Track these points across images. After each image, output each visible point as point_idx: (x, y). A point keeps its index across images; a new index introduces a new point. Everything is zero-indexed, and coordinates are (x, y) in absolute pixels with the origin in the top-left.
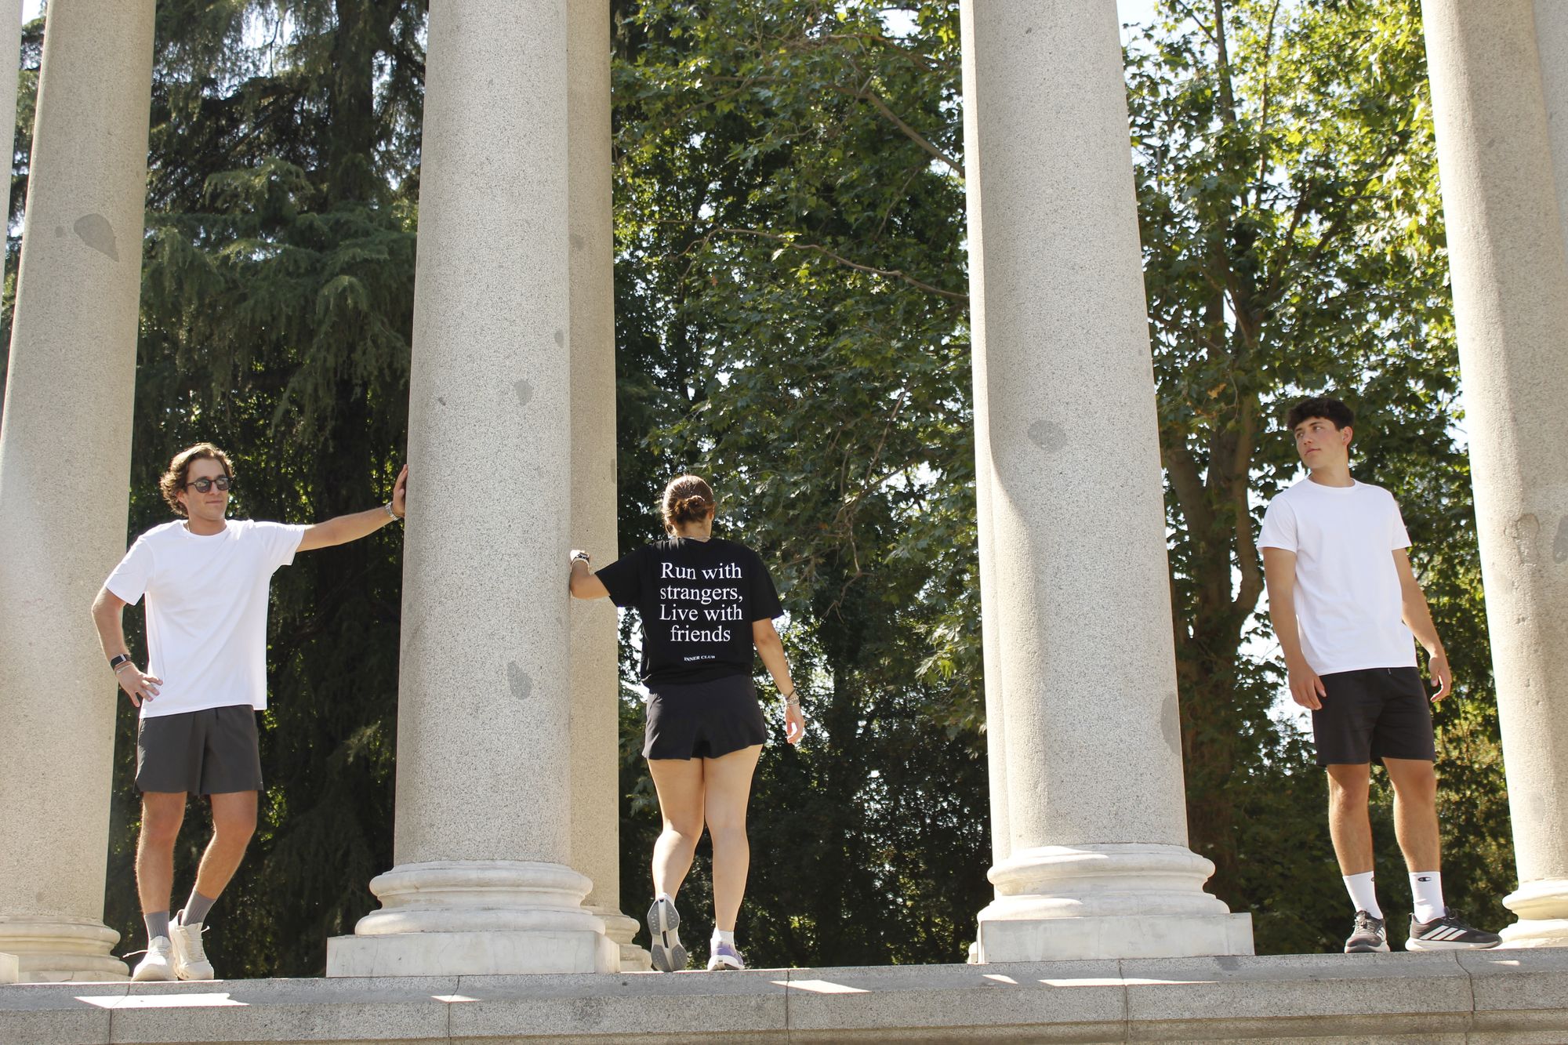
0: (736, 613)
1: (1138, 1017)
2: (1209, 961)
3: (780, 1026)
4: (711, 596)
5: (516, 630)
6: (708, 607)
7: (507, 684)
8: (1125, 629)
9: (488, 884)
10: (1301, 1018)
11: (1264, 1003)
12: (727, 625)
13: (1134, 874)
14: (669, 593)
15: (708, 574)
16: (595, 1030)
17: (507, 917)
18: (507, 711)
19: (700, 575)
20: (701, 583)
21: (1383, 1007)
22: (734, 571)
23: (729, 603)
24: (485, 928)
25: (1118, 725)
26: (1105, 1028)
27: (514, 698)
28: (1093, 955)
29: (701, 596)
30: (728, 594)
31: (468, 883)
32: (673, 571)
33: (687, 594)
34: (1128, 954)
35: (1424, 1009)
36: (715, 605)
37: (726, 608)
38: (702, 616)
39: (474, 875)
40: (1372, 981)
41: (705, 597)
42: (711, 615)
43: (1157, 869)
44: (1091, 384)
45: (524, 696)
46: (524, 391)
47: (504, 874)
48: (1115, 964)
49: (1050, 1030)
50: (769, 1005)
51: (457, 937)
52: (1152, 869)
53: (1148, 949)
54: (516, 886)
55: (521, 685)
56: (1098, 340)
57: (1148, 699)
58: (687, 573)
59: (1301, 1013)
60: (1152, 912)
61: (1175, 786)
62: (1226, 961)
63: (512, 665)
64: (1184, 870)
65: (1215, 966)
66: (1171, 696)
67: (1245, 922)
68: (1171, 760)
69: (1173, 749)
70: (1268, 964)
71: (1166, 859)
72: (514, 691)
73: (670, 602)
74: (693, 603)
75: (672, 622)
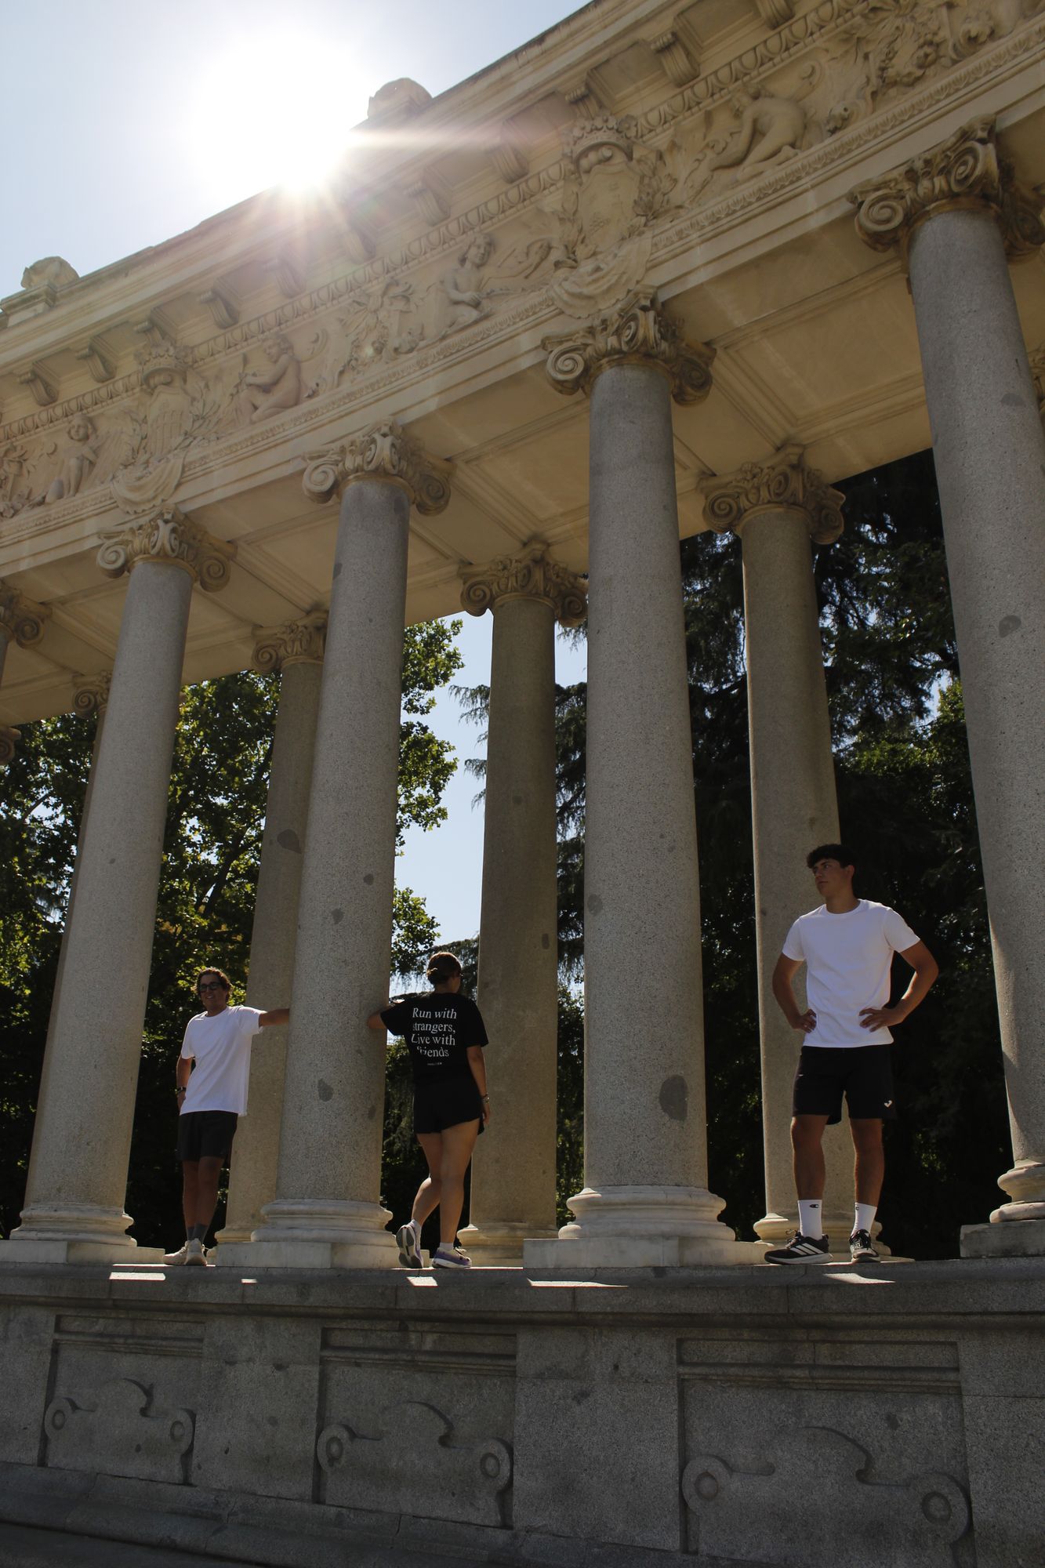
0: (450, 1041)
1: (580, 1310)
2: (649, 1270)
3: (392, 1306)
4: (437, 1029)
5: (326, 1059)
6: (435, 1035)
7: (318, 1092)
8: (632, 1034)
9: (293, 1213)
10: (677, 1314)
11: (655, 1303)
12: (445, 1047)
13: (620, 1207)
14: (417, 1027)
15: (438, 1015)
16: (305, 1304)
17: (297, 1233)
18: (317, 1109)
19: (433, 1015)
20: (433, 1021)
22: (452, 1014)
23: (447, 1034)
24: (285, 1240)
25: (623, 1102)
26: (566, 1316)
27: (321, 1101)
28: (583, 1265)
29: (431, 1028)
30: (447, 1028)
31: (283, 1213)
32: (418, 1013)
33: (425, 1027)
34: (602, 1266)
35: (755, 1311)
36: (439, 1034)
37: (444, 1037)
38: (431, 1040)
39: (285, 1208)
41: (434, 1029)
42: (436, 1040)
43: (636, 1204)
44: (618, 865)
45: (327, 1099)
46: (338, 915)
47: (302, 1207)
48: (593, 1271)
49: (536, 1316)
51: (271, 1244)
52: (630, 1204)
53: (615, 1262)
54: (309, 1214)
55: (326, 1093)
56: (625, 834)
57: (648, 1082)
58: (427, 1014)
59: (677, 1311)
60: (622, 1234)
61: (672, 1143)
62: (659, 1271)
63: (321, 1081)
64: (661, 1204)
65: (652, 1274)
66: (675, 1078)
67: (675, 1243)
68: (668, 1125)
69: (672, 1116)
70: (684, 1273)
71: (641, 1196)
72: (321, 1097)
73: (416, 1032)
74: (427, 1034)
75: (417, 1045)
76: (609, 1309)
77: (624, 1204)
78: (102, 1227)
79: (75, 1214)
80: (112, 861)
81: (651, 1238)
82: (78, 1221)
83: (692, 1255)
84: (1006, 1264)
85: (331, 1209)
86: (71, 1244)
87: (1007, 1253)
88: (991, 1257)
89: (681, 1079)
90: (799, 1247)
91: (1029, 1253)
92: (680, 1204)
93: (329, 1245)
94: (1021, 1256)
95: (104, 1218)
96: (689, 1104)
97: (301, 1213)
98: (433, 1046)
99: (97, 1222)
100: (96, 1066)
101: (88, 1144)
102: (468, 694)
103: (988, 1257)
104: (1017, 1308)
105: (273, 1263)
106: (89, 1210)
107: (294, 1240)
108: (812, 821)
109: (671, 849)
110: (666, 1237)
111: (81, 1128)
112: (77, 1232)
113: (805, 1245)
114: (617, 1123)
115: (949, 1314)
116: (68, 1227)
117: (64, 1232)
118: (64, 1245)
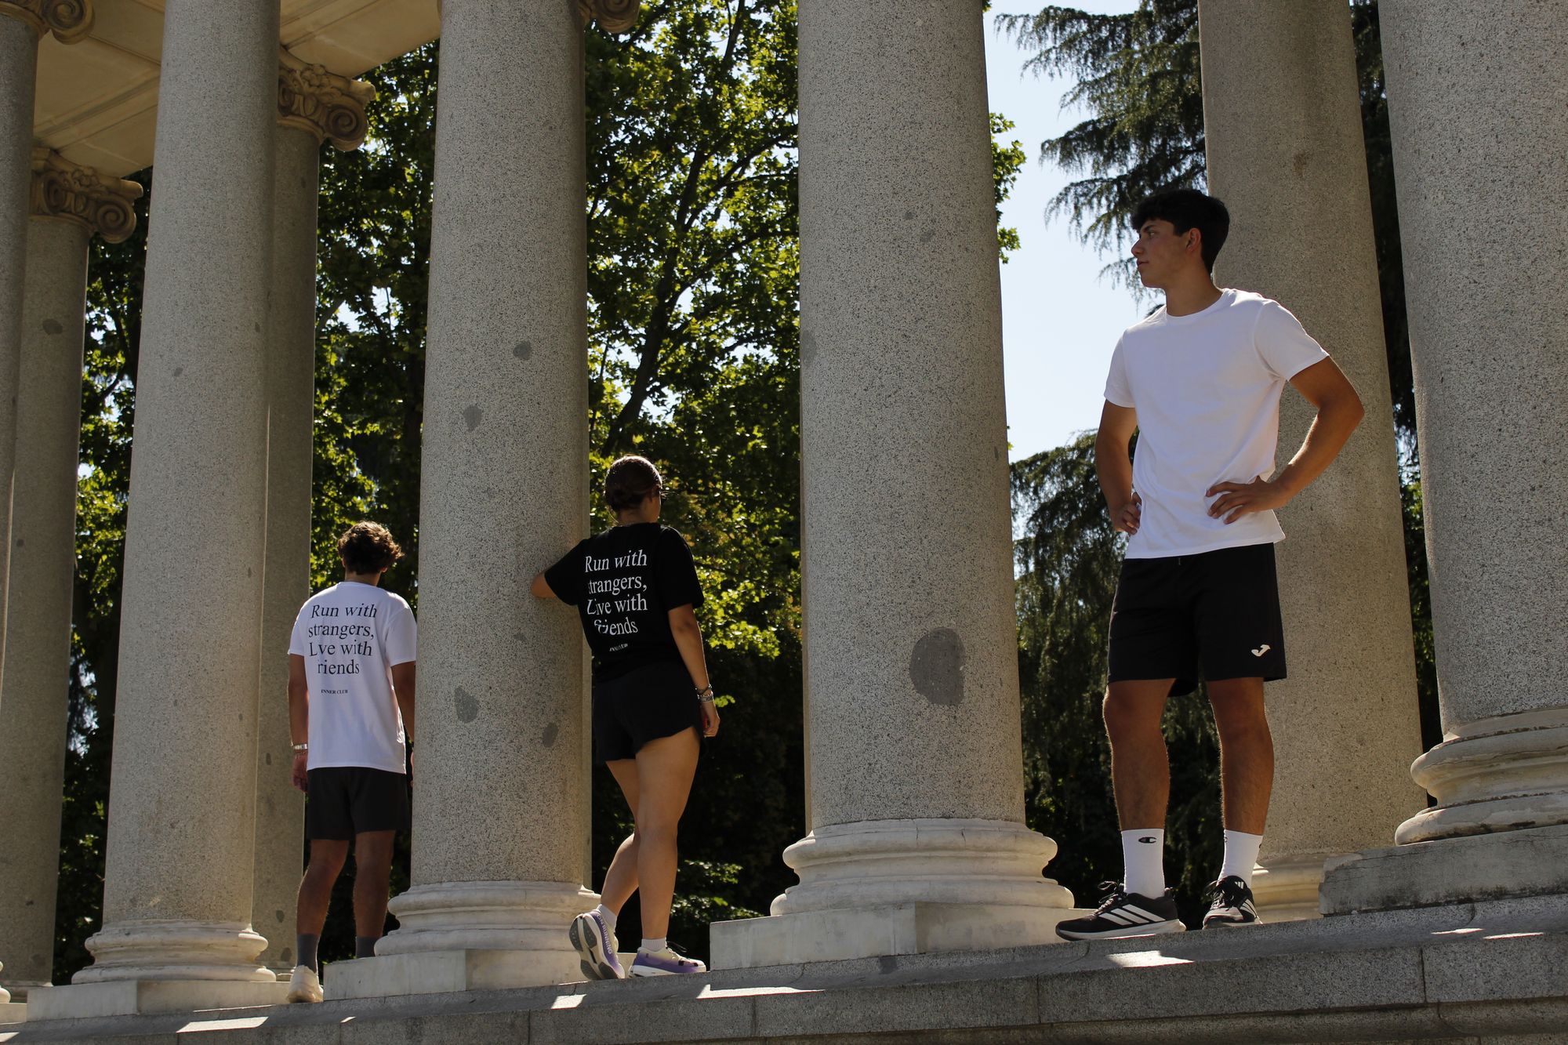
0: (639, 603)
1: (760, 1032)
2: (874, 962)
3: (524, 1043)
4: (619, 587)
5: (463, 655)
6: (618, 598)
7: (454, 709)
8: (862, 563)
11: (862, 1016)
12: (633, 616)
13: (845, 859)
14: (597, 587)
15: (619, 562)
17: (427, 938)
18: (454, 737)
19: (612, 563)
20: (613, 573)
21: (960, 1019)
22: (640, 558)
23: (633, 592)
25: (851, 681)
27: (460, 723)
28: (787, 959)
29: (613, 586)
30: (633, 581)
32: (592, 565)
33: (603, 586)
34: (813, 960)
36: (623, 595)
37: (630, 598)
38: (613, 608)
40: (949, 986)
41: (616, 587)
42: (620, 606)
43: (866, 852)
45: (470, 718)
46: (473, 416)
47: (434, 897)
48: (799, 969)
50: (518, 1022)
52: (857, 852)
53: (830, 950)
54: (447, 907)
55: (467, 708)
57: (890, 644)
58: (603, 564)
60: (841, 904)
61: (935, 744)
62: (887, 962)
63: (459, 690)
64: (907, 850)
65: (877, 968)
66: (937, 633)
67: (909, 913)
68: (927, 714)
69: (933, 699)
70: (921, 964)
71: (874, 839)
72: (460, 717)
73: (592, 596)
74: (606, 597)
75: (595, 617)
76: (800, 1031)
77: (849, 854)
78: (205, 955)
79: (157, 937)
80: (178, 372)
81: (877, 908)
82: (164, 947)
83: (941, 935)
84: (1383, 922)
85: (478, 897)
86: (143, 985)
87: (1389, 904)
88: (1366, 911)
89: (951, 634)
90: (1117, 911)
91: (1423, 901)
92: (945, 849)
93: (463, 954)
94: (1410, 907)
95: (206, 939)
96: (967, 676)
97: (433, 905)
98: (616, 617)
99: (195, 946)
100: (175, 703)
101: (172, 826)
102: (1031, 24)
103: (1360, 912)
104: (1368, 1001)
105: (394, 990)
106: (180, 930)
107: (423, 948)
108: (1301, 160)
109: (927, 237)
110: (900, 905)
111: (159, 802)
112: (163, 964)
113: (1129, 907)
114: (842, 718)
115: (1266, 1014)
116: (149, 958)
117: (141, 966)
118: (132, 987)
